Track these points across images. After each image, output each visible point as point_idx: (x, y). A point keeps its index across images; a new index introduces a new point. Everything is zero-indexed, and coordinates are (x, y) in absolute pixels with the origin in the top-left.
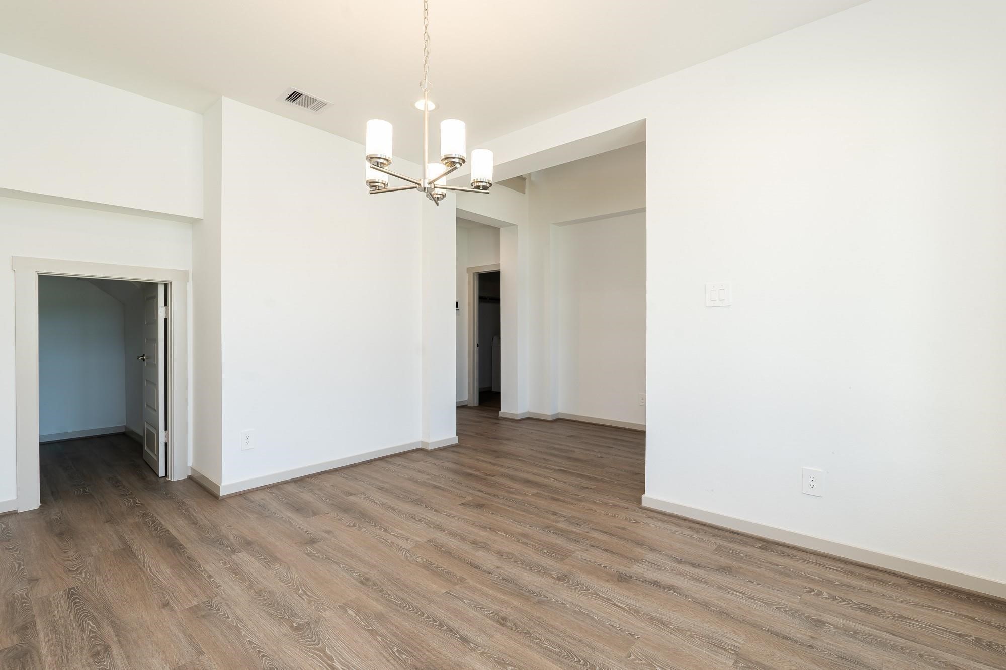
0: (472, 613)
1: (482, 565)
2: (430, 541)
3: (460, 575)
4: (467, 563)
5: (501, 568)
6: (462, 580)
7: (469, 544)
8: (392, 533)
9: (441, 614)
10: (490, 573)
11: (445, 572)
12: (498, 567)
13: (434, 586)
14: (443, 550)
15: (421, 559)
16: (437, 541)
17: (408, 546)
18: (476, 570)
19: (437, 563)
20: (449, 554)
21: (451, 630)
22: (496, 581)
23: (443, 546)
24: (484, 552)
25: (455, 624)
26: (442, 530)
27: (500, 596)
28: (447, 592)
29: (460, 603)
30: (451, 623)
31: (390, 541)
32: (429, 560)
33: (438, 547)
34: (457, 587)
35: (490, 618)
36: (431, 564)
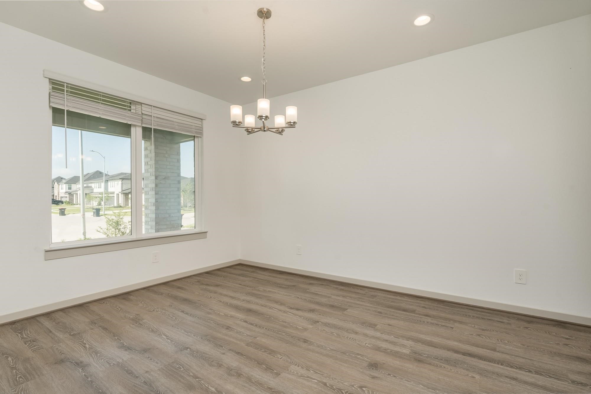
0: (242, 330)
1: (235, 355)
2: (278, 374)
3: (250, 348)
4: (245, 356)
5: (222, 354)
6: (248, 345)
7: (243, 373)
8: (315, 381)
9: (257, 329)
10: (230, 350)
11: (259, 349)
12: (224, 354)
13: (264, 341)
14: (265, 366)
15: (279, 357)
16: (271, 374)
17: (293, 368)
18: (239, 351)
19: (267, 354)
20: (259, 363)
21: (252, 324)
22: (227, 345)
23: (266, 369)
24: (232, 366)
25: (250, 326)
26: (271, 389)
27: (227, 338)
28: (256, 338)
29: (248, 334)
30: (252, 326)
31: (312, 371)
32: (272, 356)
33: (269, 369)
34: (250, 341)
35: (233, 328)
36: (270, 354)
